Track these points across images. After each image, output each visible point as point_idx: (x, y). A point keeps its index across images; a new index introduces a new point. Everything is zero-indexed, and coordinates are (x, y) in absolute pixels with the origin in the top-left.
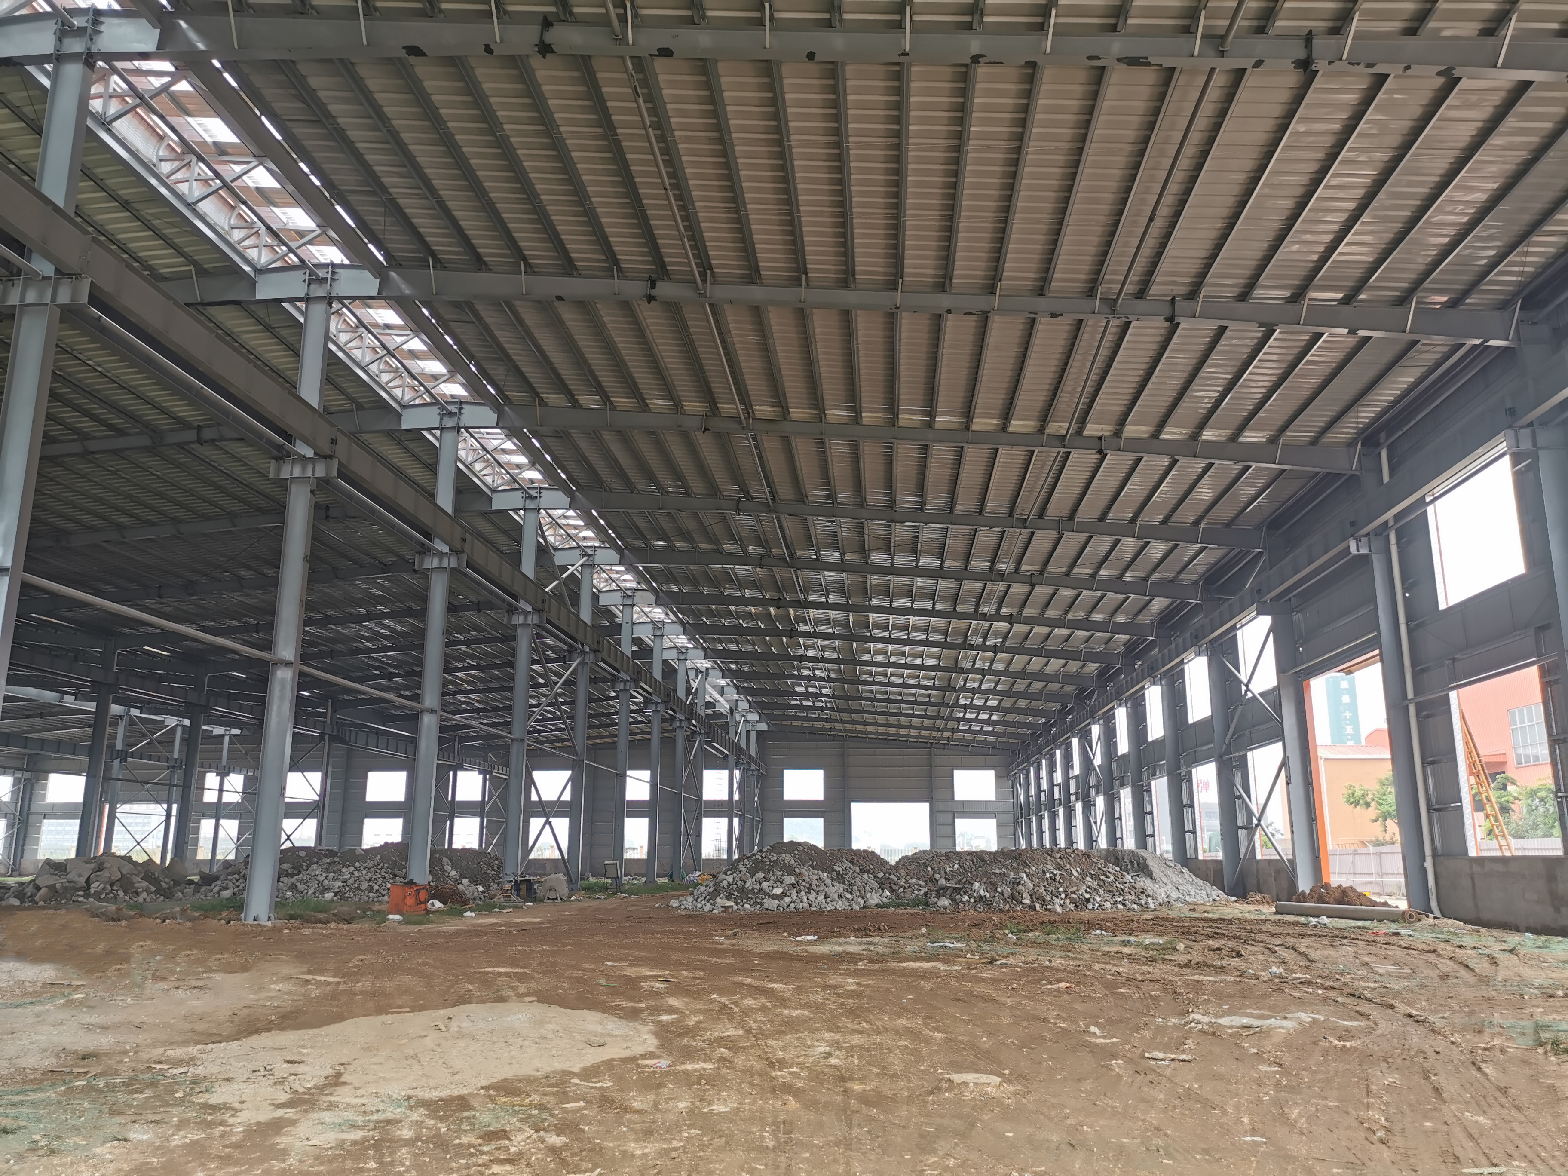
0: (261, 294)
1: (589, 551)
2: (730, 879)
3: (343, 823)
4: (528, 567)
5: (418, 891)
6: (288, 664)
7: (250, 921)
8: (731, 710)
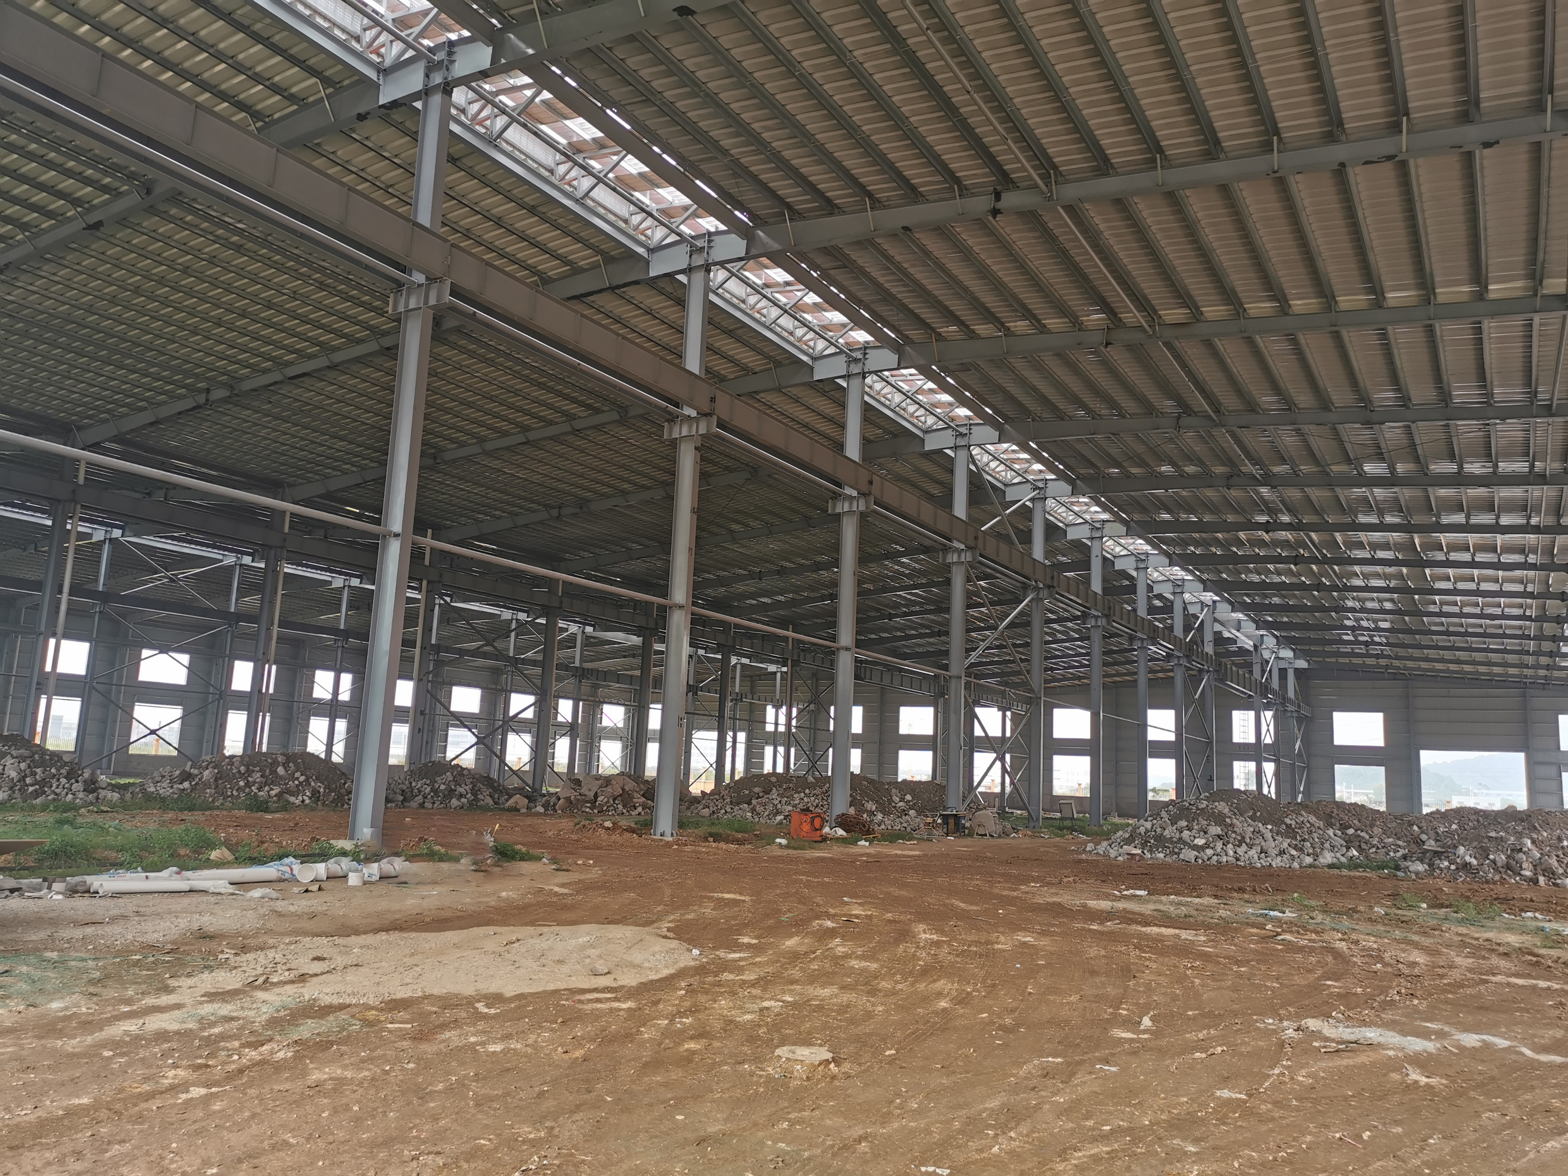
0: (654, 271)
1: (1040, 485)
2: (1148, 825)
4: (960, 508)
5: (813, 819)
7: (658, 837)
8: (1256, 647)
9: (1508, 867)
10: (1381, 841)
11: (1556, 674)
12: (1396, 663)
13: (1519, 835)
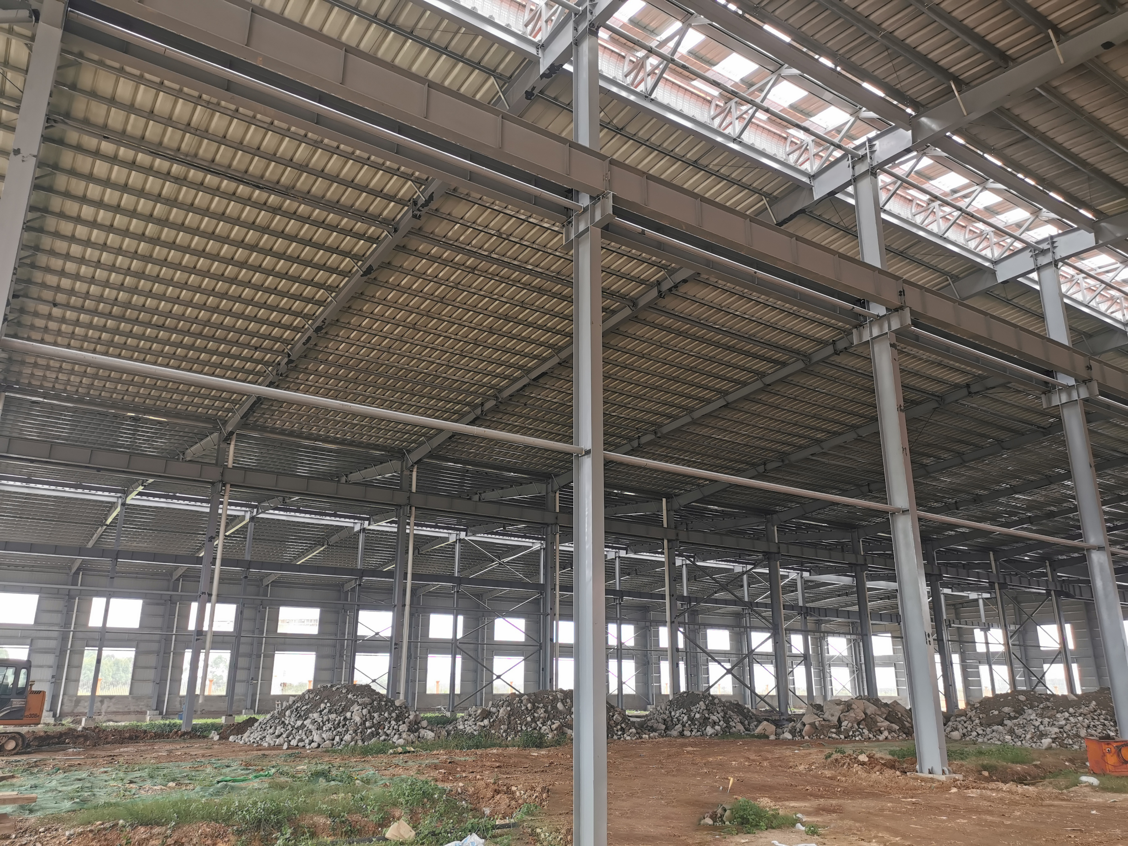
0: (818, 194)
3: (1098, 667)
5: (1119, 748)
6: (905, 512)
7: (926, 775)
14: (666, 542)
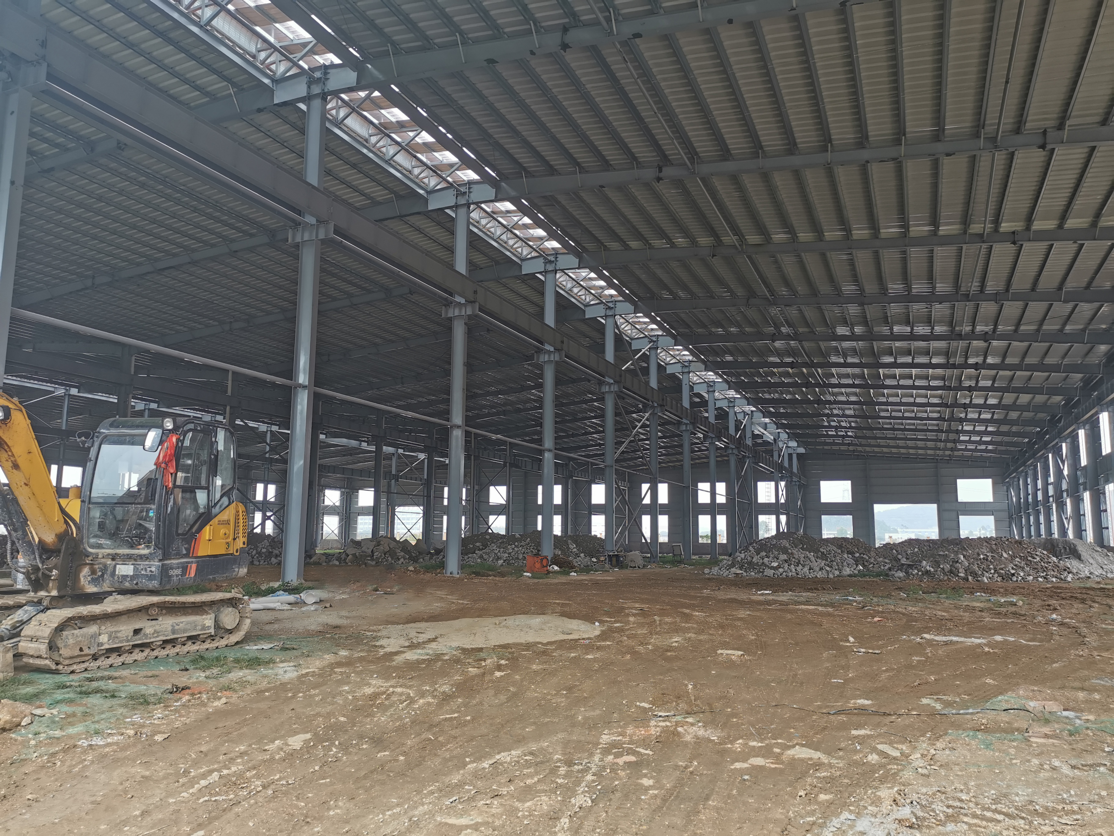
0: (432, 206)
1: (654, 339)
2: (743, 555)
3: (525, 518)
4: (610, 355)
5: (542, 560)
6: (459, 427)
7: (449, 575)
8: (775, 440)
9: (951, 572)
10: (875, 560)
11: (956, 453)
12: (860, 448)
13: (956, 553)
14: (228, 408)
